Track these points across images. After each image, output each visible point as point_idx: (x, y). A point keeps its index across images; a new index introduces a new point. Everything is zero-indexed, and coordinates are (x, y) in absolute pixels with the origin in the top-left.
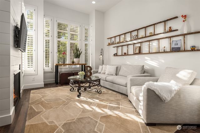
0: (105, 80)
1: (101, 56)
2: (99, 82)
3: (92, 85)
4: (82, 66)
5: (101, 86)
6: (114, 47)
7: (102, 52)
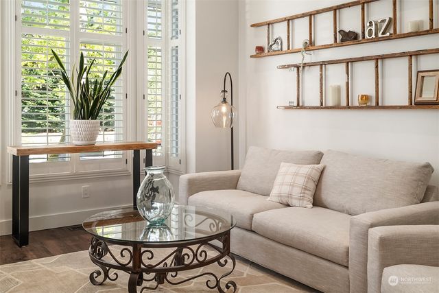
0: (249, 228)
1: (224, 109)
2: (225, 237)
3: (195, 262)
4: (137, 154)
5: (234, 257)
6: (284, 67)
7: (228, 88)
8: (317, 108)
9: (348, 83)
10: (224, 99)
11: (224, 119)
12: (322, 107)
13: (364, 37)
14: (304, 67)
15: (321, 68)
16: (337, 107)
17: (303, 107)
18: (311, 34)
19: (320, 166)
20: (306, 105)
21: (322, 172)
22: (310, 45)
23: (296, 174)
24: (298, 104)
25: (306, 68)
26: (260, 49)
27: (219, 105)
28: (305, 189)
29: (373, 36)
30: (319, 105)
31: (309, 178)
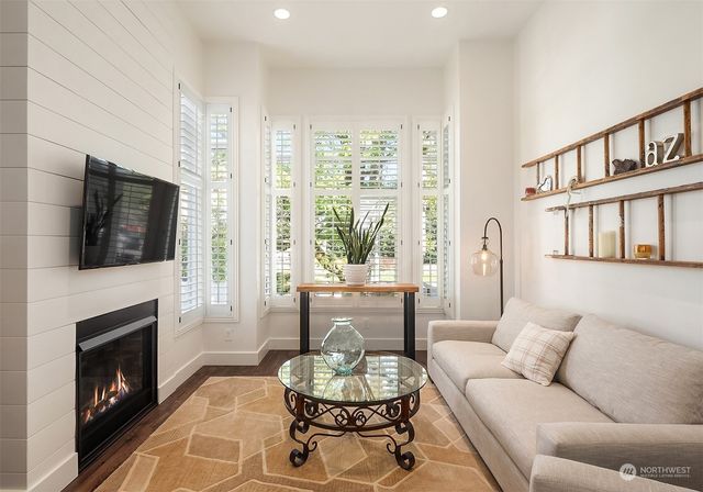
1: (484, 256)
6: (551, 210)
8: (585, 259)
9: (622, 229)
10: (485, 246)
11: (484, 266)
12: (592, 257)
13: (643, 166)
14: (573, 209)
15: (591, 210)
16: (609, 259)
17: (572, 257)
18: (579, 169)
19: (569, 335)
20: (577, 254)
21: (571, 342)
22: (579, 182)
23: (534, 340)
24: (567, 254)
25: (577, 210)
26: (531, 191)
27: (479, 253)
28: (542, 361)
29: (655, 163)
30: (588, 255)
31: (550, 347)
